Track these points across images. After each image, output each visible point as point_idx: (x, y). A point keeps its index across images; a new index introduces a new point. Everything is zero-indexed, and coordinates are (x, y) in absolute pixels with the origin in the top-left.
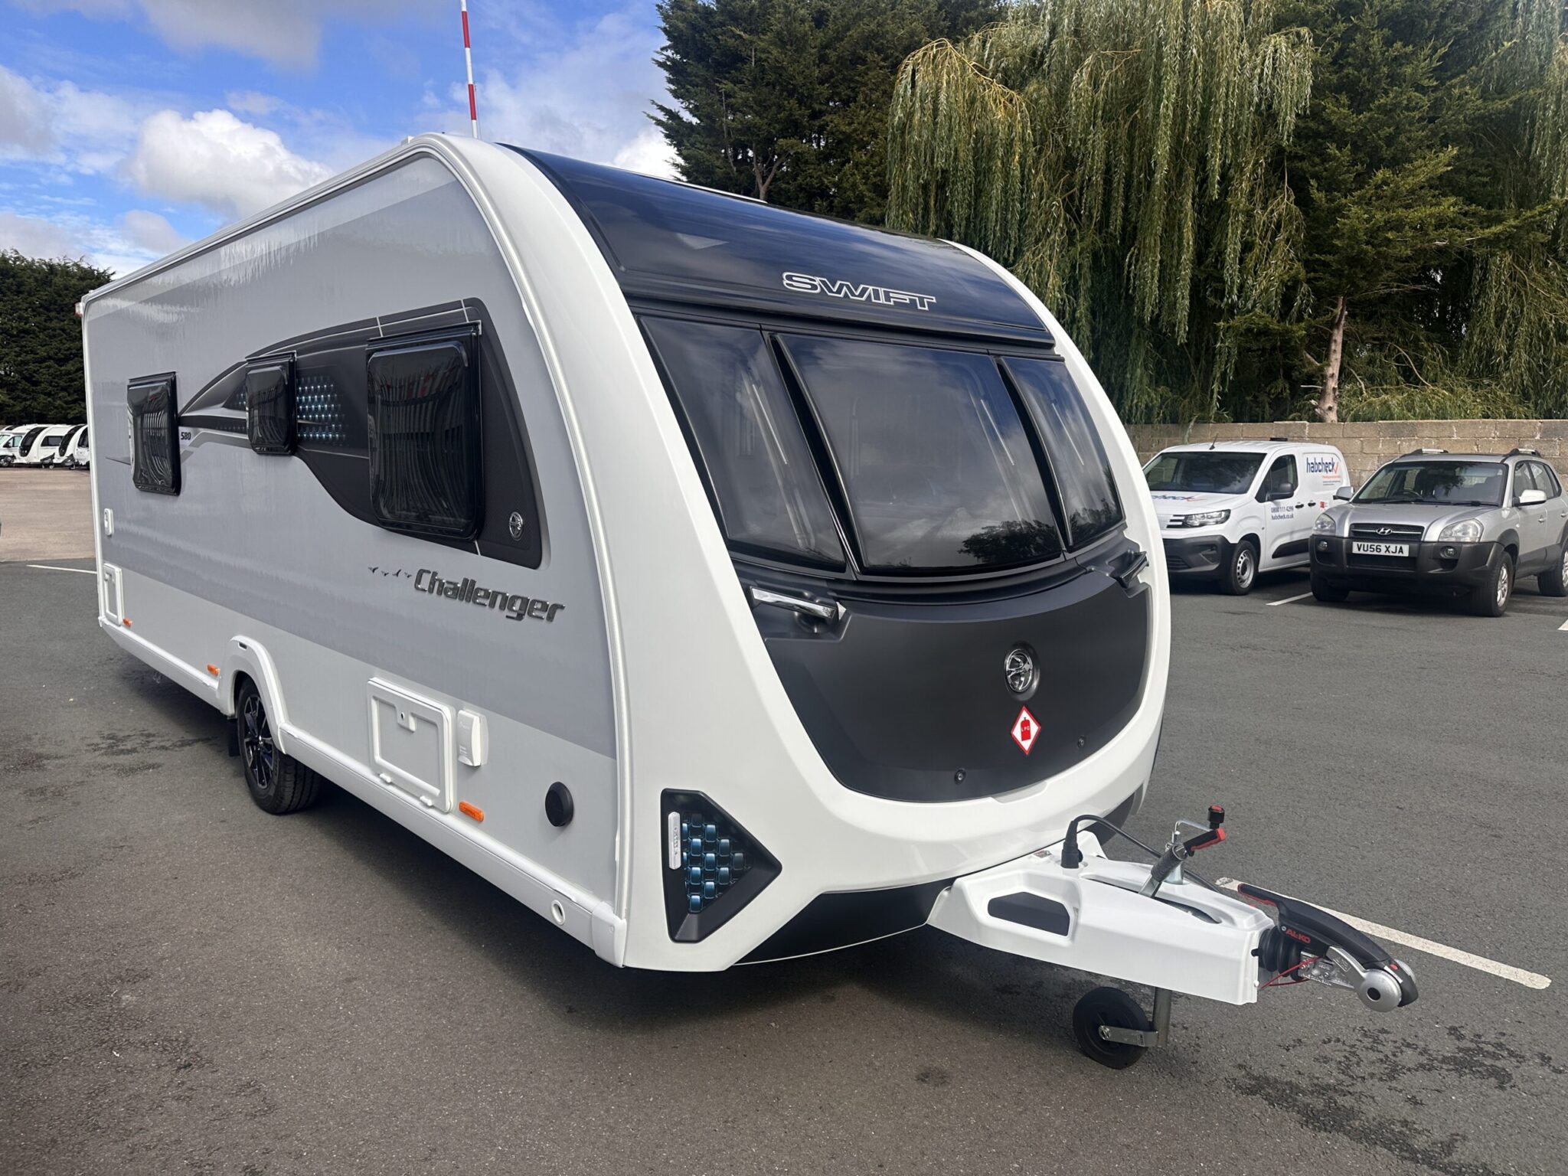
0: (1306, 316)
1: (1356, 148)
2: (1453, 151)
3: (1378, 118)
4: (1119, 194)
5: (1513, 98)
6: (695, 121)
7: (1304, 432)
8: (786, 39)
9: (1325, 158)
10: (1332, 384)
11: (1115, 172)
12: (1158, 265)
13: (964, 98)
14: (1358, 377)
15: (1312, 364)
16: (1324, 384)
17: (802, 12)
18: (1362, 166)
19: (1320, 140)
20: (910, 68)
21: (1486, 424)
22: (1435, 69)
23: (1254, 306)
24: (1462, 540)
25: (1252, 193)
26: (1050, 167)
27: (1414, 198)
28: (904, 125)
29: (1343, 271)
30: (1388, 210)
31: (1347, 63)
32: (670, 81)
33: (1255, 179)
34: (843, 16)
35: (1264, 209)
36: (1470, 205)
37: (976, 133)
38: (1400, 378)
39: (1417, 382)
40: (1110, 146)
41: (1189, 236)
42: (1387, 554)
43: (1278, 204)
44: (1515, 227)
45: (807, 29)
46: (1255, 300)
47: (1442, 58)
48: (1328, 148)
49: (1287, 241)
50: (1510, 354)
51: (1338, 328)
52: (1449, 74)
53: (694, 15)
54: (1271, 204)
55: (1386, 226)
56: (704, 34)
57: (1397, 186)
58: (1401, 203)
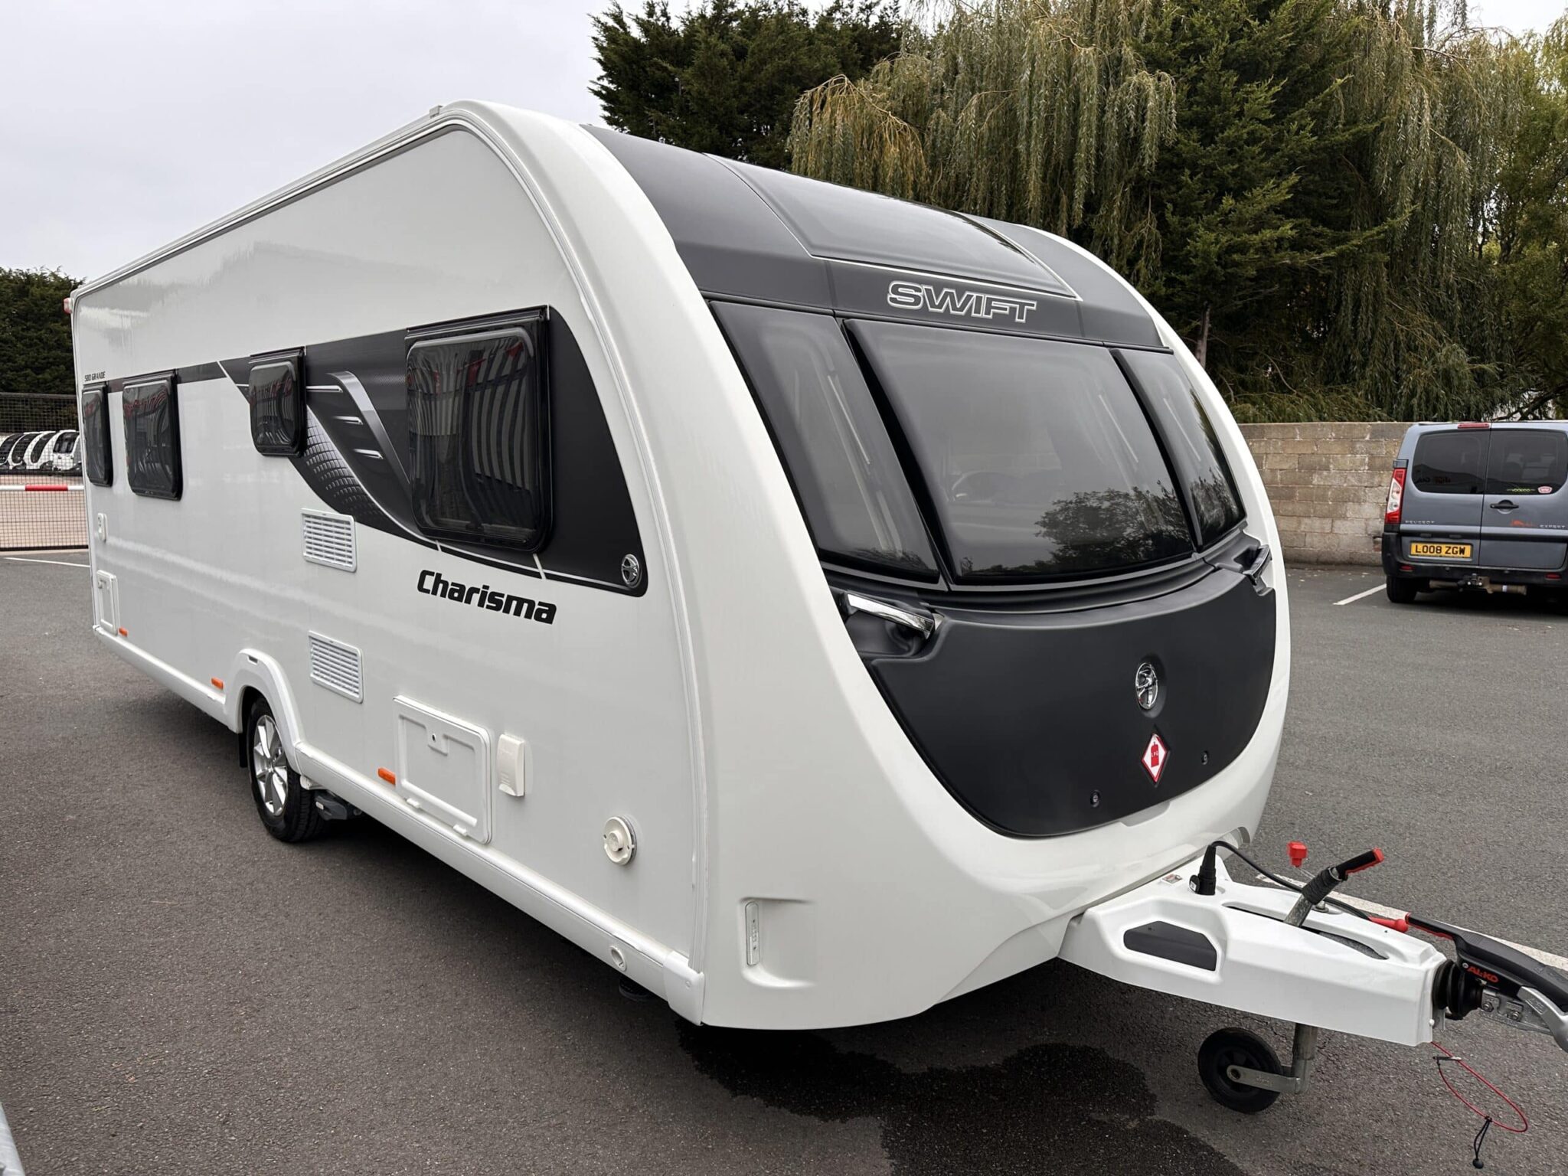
2: (1294, 178)
8: (706, 73)
9: (1180, 185)
13: (863, 128)
14: (1229, 385)
17: (723, 46)
18: (1211, 193)
19: (1174, 170)
27: (1259, 224)
30: (1233, 235)
34: (760, 51)
43: (1142, 228)
44: (1356, 246)
47: (1274, 96)
51: (1202, 339)
55: (1231, 249)
56: (634, 67)
57: (1240, 212)
58: (1246, 228)
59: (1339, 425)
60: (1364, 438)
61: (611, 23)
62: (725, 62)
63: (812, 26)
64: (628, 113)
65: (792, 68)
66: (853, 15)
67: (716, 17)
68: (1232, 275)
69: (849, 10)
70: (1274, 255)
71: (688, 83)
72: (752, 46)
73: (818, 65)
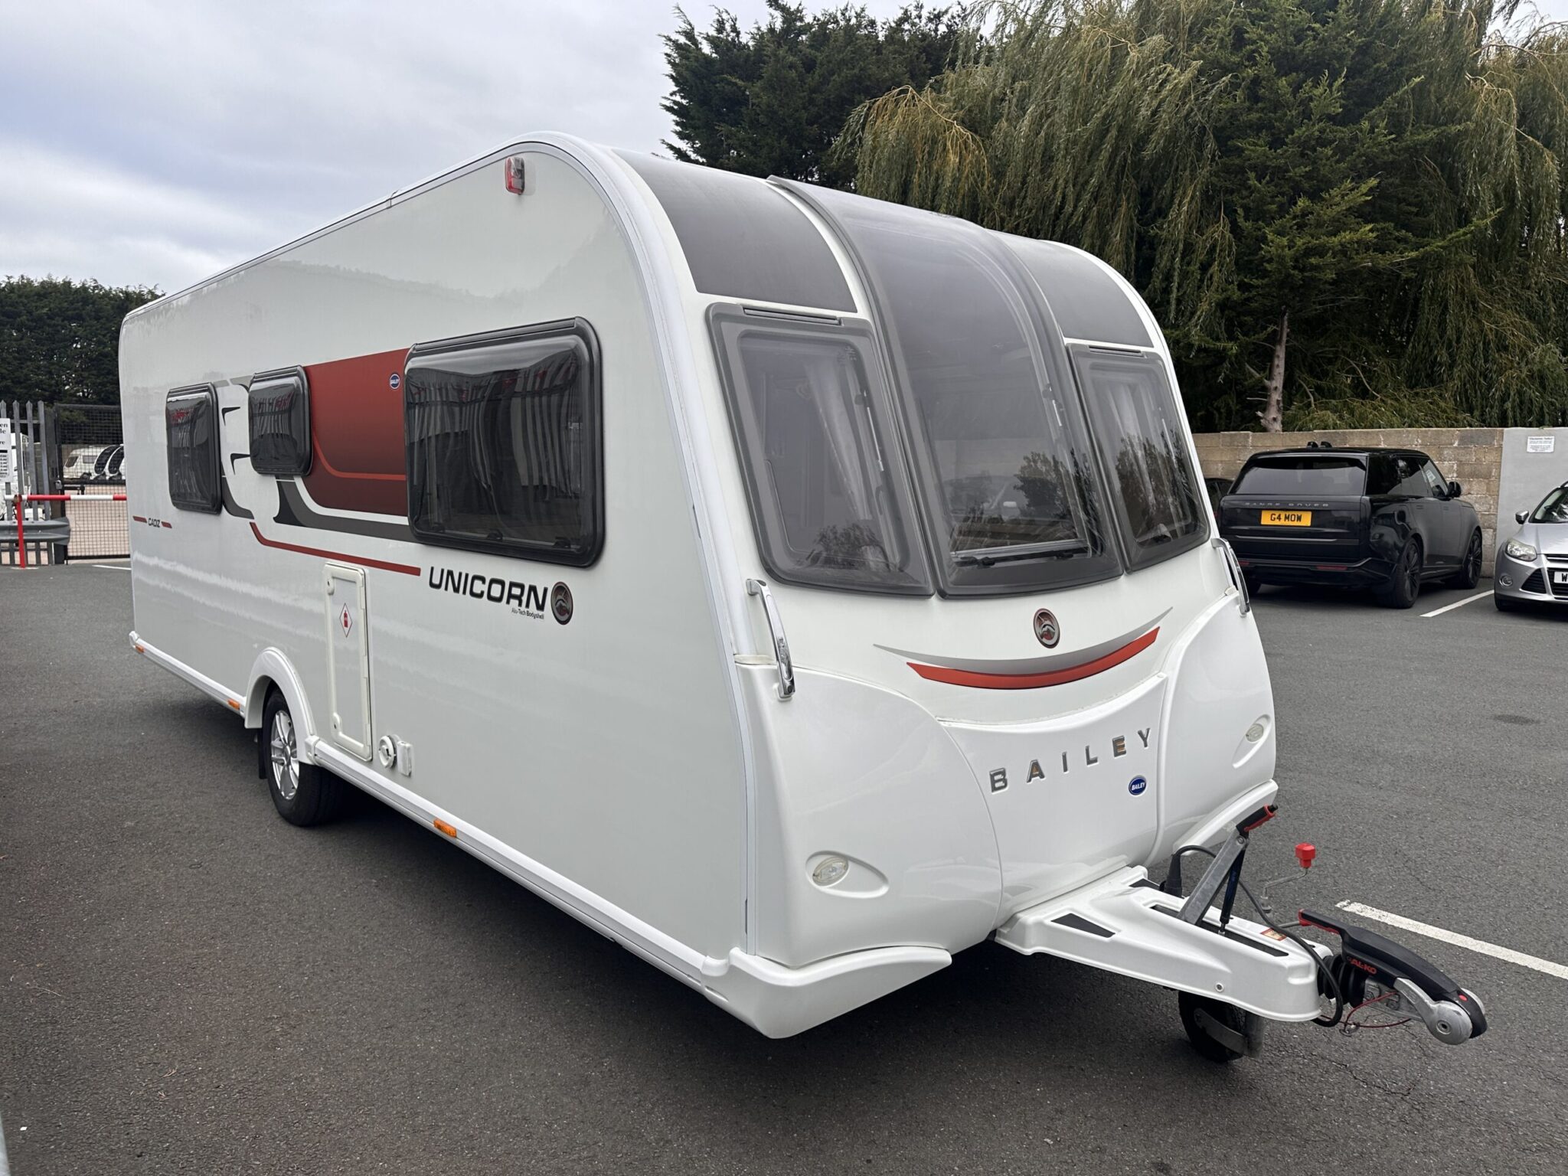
6: (701, 159)
7: (1247, 442)
8: (775, 85)
10: (1276, 397)
14: (1308, 390)
16: (1268, 397)
17: (790, 59)
18: (1283, 196)
21: (1409, 432)
32: (677, 124)
34: (829, 62)
43: (1214, 232)
44: (1441, 247)
51: (1280, 344)
53: (697, 64)
54: (1208, 231)
55: (1309, 252)
56: (705, 82)
57: (1318, 214)
58: (1324, 230)
59: (1426, 432)
60: (1452, 444)
61: (682, 40)
62: (793, 74)
63: (881, 38)
64: (699, 128)
65: (860, 77)
66: (922, 24)
67: (786, 31)
68: (1313, 279)
69: (917, 20)
70: (1355, 257)
71: (758, 96)
72: (820, 57)
73: (887, 74)
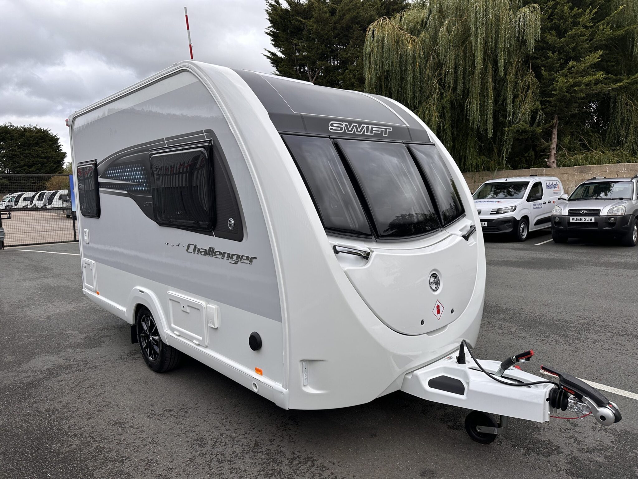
0: (541, 124)
1: (560, 53)
2: (600, 52)
3: (569, 40)
4: (460, 77)
5: (624, 29)
6: (283, 56)
7: (543, 172)
8: (319, 21)
9: (547, 58)
10: (554, 152)
11: (459, 68)
12: (479, 105)
13: (395, 40)
14: (564, 149)
15: (545, 144)
16: (550, 152)
17: (326, 9)
18: (563, 60)
19: (544, 50)
20: (372, 29)
21: (621, 165)
22: (592, 19)
23: (520, 121)
24: (617, 214)
25: (516, 74)
26: (432, 68)
27: (586, 73)
28: (370, 53)
29: (556, 104)
30: (575, 78)
31: (554, 18)
32: (272, 40)
33: (518, 68)
34: (343, 10)
35: (522, 80)
36: (608, 74)
37: (400, 55)
38: (581, 148)
39: (589, 149)
40: (456, 57)
41: (491, 92)
42: (585, 221)
43: (528, 78)
44: (628, 83)
45: (328, 16)
46: (520, 118)
47: (595, 13)
48: (548, 53)
49: (533, 93)
50: (627, 136)
51: (555, 129)
52: (597, 21)
53: (281, 13)
54: (525, 77)
55: (573, 85)
56: (285, 20)
58: (580, 75)
61: (273, 3)
64: (283, 42)
68: (573, 96)
73: (367, 15)
